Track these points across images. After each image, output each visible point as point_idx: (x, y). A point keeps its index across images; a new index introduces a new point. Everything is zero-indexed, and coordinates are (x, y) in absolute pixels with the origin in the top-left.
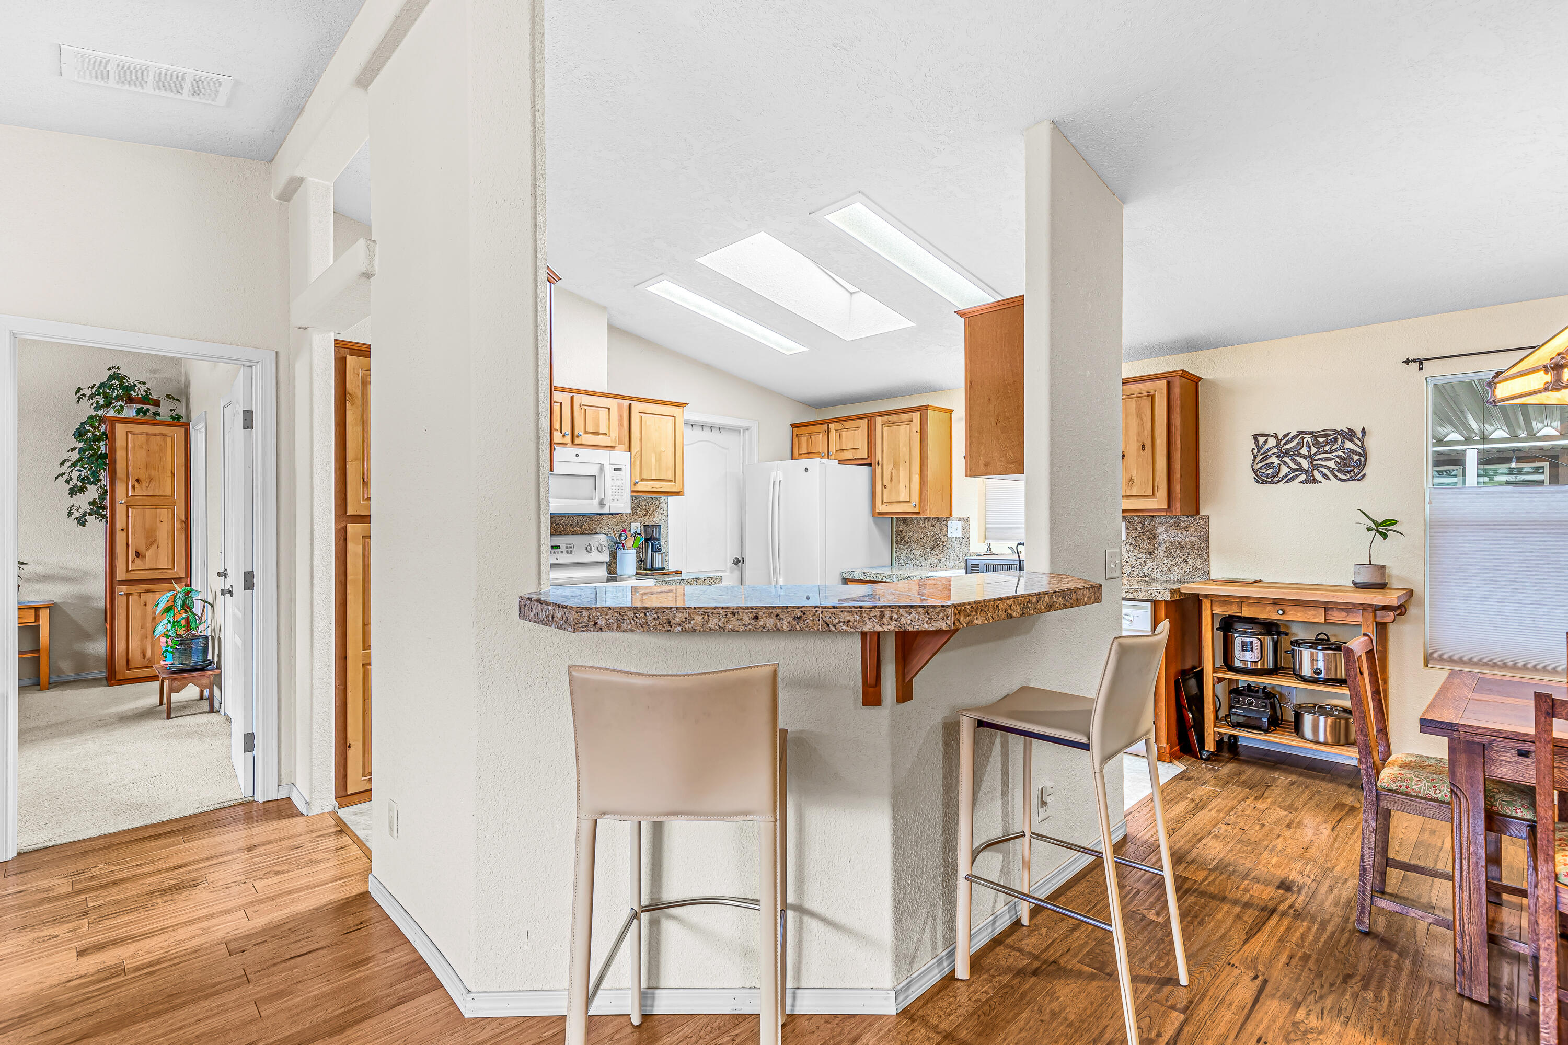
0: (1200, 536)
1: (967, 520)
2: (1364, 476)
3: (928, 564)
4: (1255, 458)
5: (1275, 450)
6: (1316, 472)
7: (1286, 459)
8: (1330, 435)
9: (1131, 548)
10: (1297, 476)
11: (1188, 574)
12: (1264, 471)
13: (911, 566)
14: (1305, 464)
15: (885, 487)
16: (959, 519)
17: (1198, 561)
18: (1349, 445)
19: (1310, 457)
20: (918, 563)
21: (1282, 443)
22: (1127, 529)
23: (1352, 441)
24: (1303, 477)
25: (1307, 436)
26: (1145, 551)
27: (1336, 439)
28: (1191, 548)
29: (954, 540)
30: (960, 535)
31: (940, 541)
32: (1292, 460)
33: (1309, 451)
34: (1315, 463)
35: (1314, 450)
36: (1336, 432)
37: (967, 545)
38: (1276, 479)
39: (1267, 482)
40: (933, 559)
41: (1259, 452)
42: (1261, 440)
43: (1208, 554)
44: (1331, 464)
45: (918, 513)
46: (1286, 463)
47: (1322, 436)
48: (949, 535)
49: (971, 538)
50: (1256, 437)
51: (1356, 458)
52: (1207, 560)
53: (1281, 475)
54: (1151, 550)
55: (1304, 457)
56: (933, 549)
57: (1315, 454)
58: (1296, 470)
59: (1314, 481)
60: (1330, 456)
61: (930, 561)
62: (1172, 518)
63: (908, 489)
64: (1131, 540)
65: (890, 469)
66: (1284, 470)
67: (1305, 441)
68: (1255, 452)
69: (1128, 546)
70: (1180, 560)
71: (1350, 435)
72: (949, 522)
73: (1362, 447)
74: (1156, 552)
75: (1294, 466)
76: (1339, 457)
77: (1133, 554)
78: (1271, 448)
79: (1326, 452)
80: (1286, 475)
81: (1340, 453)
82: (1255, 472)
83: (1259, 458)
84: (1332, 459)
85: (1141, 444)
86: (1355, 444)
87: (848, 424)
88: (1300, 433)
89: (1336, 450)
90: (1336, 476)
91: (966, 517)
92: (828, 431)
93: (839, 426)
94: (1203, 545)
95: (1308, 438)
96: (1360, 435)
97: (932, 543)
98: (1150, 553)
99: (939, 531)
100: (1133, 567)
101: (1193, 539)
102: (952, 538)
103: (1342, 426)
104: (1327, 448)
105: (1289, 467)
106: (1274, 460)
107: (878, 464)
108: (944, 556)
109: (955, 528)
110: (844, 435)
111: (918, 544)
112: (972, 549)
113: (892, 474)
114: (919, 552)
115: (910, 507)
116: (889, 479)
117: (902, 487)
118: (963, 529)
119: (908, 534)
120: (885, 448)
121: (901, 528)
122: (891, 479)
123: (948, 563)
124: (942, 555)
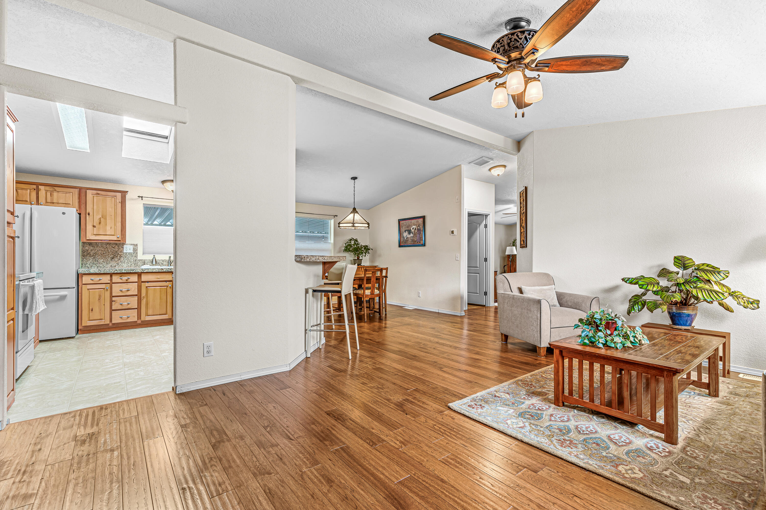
1: (137, 245)
16: (131, 245)
20: (101, 266)
29: (128, 254)
30: (132, 252)
31: (118, 255)
37: (136, 256)
40: (113, 263)
45: (120, 241)
48: (125, 251)
49: (138, 253)
56: (113, 258)
61: (111, 264)
63: (112, 229)
65: (99, 218)
72: (125, 246)
87: (57, 189)
91: (136, 243)
92: (37, 190)
93: (47, 188)
97: (112, 256)
99: (117, 250)
102: (126, 253)
108: (121, 262)
109: (128, 248)
110: (55, 194)
111: (101, 256)
112: (139, 258)
113: (100, 220)
114: (102, 260)
115: (114, 238)
116: (98, 223)
117: (108, 228)
118: (134, 249)
119: (93, 251)
120: (95, 207)
121: (87, 248)
122: (100, 223)
123: (123, 265)
124: (119, 261)
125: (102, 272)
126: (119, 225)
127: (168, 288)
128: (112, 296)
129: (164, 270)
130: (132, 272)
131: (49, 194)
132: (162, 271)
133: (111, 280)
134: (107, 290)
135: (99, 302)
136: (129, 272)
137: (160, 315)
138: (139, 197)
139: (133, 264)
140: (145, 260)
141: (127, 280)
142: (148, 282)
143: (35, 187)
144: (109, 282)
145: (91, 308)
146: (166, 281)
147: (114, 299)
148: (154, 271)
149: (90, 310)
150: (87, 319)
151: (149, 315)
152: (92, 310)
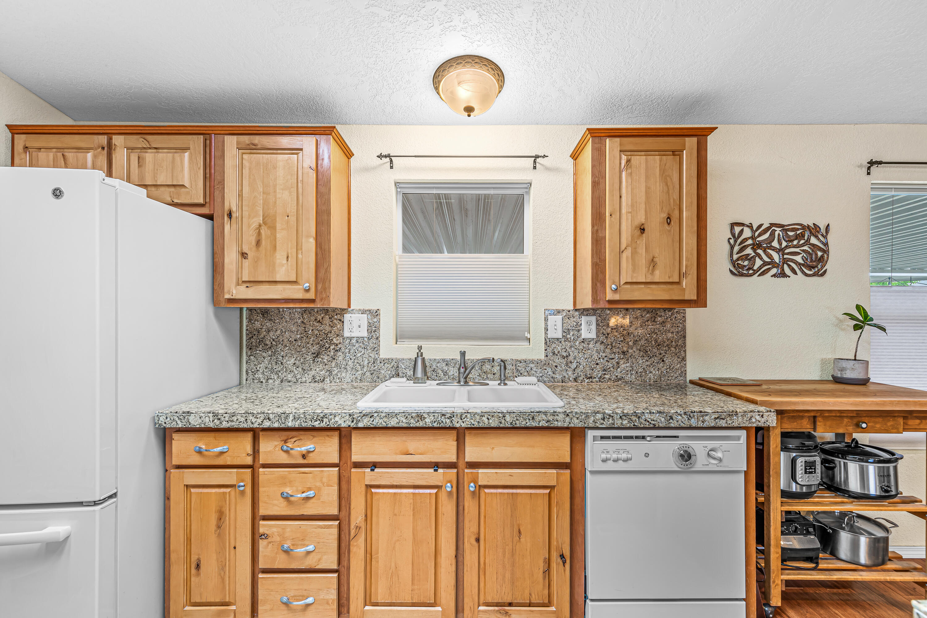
0: (678, 332)
1: (376, 314)
2: (825, 271)
3: (308, 378)
4: (732, 247)
5: (750, 242)
6: (785, 266)
7: (760, 251)
8: (798, 229)
9: (602, 347)
10: (769, 270)
11: (665, 376)
12: (740, 262)
13: (278, 382)
14: (776, 257)
15: (244, 255)
16: (363, 312)
17: (676, 360)
18: (813, 240)
19: (781, 251)
20: (290, 377)
21: (757, 234)
22: (598, 325)
23: (816, 237)
24: (774, 271)
25: (778, 229)
26: (617, 350)
27: (803, 235)
28: (668, 345)
29: (354, 341)
30: (365, 334)
31: (331, 344)
32: (765, 251)
33: (780, 243)
34: (785, 256)
35: (784, 244)
36: (804, 227)
37: (376, 349)
38: (751, 272)
39: (742, 275)
40: (318, 370)
41: (735, 241)
42: (737, 229)
43: (685, 351)
44: (799, 259)
45: (313, 301)
46: (759, 256)
47: (793, 230)
48: (347, 334)
49: (381, 339)
50: (733, 225)
51: (820, 254)
52: (684, 359)
53: (755, 268)
54: (625, 349)
55: (774, 249)
56: (317, 355)
57: (787, 247)
58: (769, 263)
59: (783, 275)
60: (797, 250)
61: (313, 373)
62: (648, 312)
63: (292, 260)
64: (602, 338)
65: (255, 225)
66: (758, 262)
67: (777, 233)
68: (732, 241)
69: (598, 345)
70: (656, 360)
71: (814, 230)
72: (347, 317)
73: (826, 244)
74: (630, 351)
75: (767, 259)
76: (804, 251)
77: (604, 355)
78: (746, 239)
79: (795, 247)
80: (760, 268)
81: (806, 248)
82: (733, 263)
83: (736, 248)
84: (799, 254)
85: (665, 215)
86: (819, 239)
87: (156, 140)
88: (772, 225)
89: (803, 245)
90: (803, 272)
91: (374, 308)
92: (110, 148)
93: (136, 141)
94: (680, 342)
95: (778, 231)
96: (823, 230)
97: (316, 348)
98: (624, 353)
99: (328, 329)
100: (605, 370)
101: (670, 335)
102: (351, 338)
103: (808, 221)
104: (795, 242)
105: (761, 259)
106: (749, 251)
107: (230, 215)
108: (337, 365)
109: (355, 324)
110: (149, 156)
111: (289, 349)
112: (384, 354)
113: (259, 234)
114: (293, 361)
115: (296, 292)
116: (254, 243)
117: (280, 257)
118: (370, 325)
119: (271, 334)
120: (246, 189)
121: (258, 325)
122: (258, 243)
123: (344, 375)
124: (333, 364)
125: (225, 425)
126: (310, 244)
127: (443, 496)
128: (255, 518)
129: (428, 421)
130: (317, 424)
131: (134, 157)
132: (421, 424)
133: (256, 452)
134: (243, 493)
135: (219, 535)
136: (309, 424)
137: (413, 605)
138: (380, 156)
139: (368, 374)
140: (398, 361)
141: (304, 457)
142: (374, 466)
143: (103, 140)
144: (249, 461)
145: (194, 558)
146: (436, 466)
147: (264, 527)
148: (393, 423)
149: (193, 566)
150: (182, 599)
151: (376, 604)
152: (198, 566)
